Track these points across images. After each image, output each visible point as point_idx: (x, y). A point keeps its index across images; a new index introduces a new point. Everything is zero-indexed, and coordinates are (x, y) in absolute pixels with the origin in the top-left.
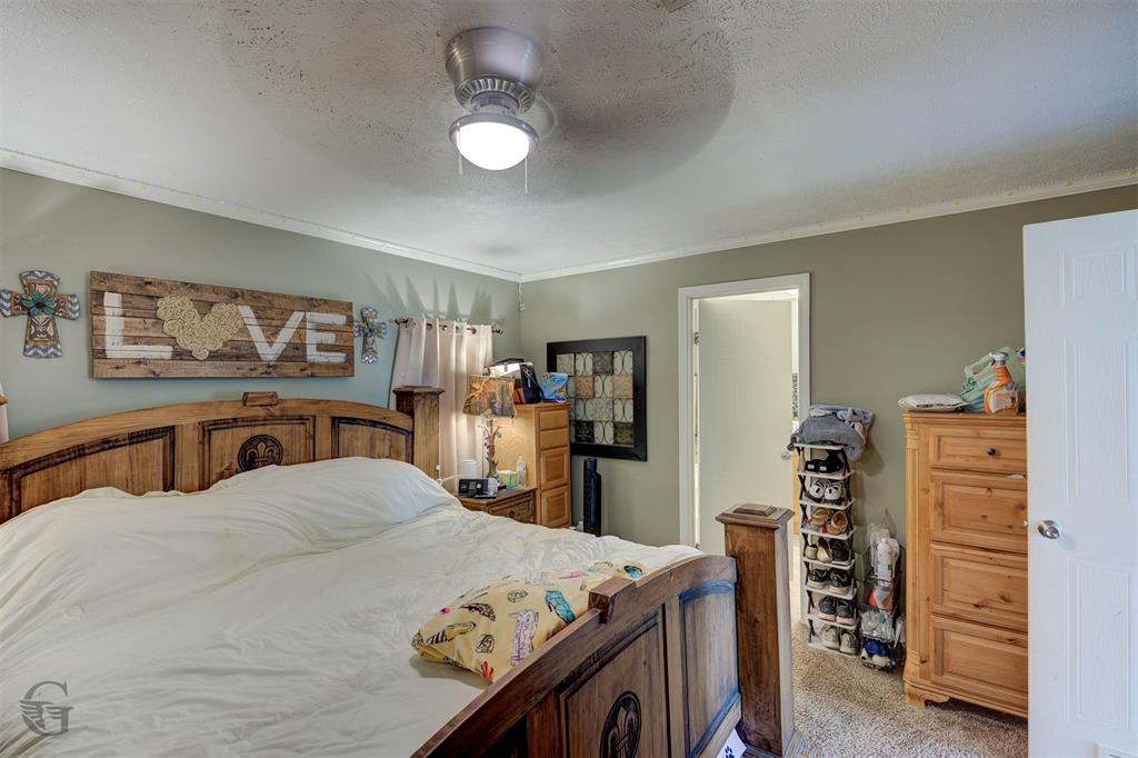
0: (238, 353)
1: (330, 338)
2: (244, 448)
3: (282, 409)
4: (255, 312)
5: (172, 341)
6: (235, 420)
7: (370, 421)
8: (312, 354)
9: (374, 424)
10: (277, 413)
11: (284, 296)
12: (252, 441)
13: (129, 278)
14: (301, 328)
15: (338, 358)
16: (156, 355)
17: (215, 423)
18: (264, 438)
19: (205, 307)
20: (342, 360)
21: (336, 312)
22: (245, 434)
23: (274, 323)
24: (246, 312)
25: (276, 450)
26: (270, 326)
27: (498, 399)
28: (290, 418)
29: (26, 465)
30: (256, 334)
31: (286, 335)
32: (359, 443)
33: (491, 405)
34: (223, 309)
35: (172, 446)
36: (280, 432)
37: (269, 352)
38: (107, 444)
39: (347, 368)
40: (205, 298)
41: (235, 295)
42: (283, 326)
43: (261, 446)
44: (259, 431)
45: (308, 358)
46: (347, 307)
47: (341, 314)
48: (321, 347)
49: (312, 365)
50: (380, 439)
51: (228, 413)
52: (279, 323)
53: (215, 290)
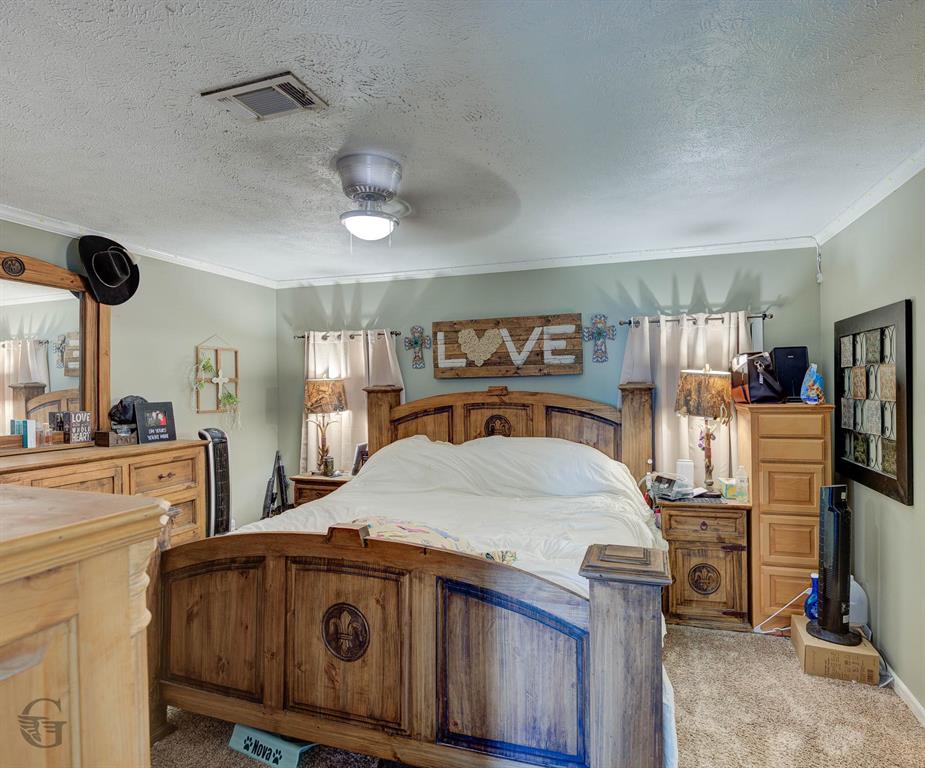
0: (500, 360)
1: (561, 344)
2: (487, 423)
3: (510, 399)
4: (510, 332)
5: (465, 356)
6: (483, 404)
7: (579, 412)
8: (548, 358)
9: (582, 414)
10: (507, 401)
11: (528, 318)
12: (492, 418)
13: (446, 322)
14: (540, 339)
15: (569, 359)
16: (459, 365)
17: (473, 405)
18: (499, 417)
19: (480, 333)
20: (573, 361)
21: (567, 323)
22: (488, 413)
23: (521, 338)
24: (504, 332)
25: (507, 426)
26: (519, 340)
27: (694, 396)
28: (516, 405)
29: (399, 419)
30: (511, 346)
31: (530, 346)
32: (569, 429)
33: (687, 403)
34: (490, 333)
35: (451, 418)
36: (509, 413)
37: (518, 359)
38: (426, 413)
39: (576, 369)
40: (480, 327)
41: (497, 323)
42: (527, 339)
43: (498, 423)
44: (496, 412)
45: (545, 361)
46: (575, 318)
47: (571, 323)
48: (555, 352)
49: (549, 366)
50: (588, 427)
51: (479, 400)
52: (526, 337)
53: (487, 321)
